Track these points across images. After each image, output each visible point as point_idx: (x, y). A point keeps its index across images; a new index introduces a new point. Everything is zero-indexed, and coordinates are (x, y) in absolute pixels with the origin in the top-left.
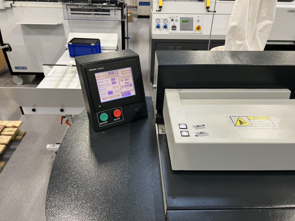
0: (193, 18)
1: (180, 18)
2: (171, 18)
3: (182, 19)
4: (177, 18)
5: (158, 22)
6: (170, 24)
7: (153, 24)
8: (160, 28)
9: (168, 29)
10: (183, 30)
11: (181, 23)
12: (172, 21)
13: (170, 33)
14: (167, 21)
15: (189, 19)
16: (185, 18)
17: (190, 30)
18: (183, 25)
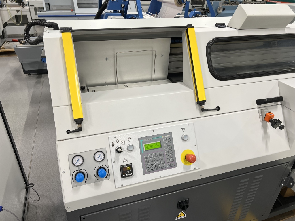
0: (171, 133)
1: (140, 139)
2: (113, 145)
3: (143, 143)
4: (131, 142)
5: (78, 163)
6: (114, 162)
7: (64, 172)
8: (86, 180)
9: (112, 177)
10: (152, 171)
11: (143, 152)
12: (118, 154)
13: (118, 188)
14: (104, 155)
15: (163, 137)
16: (152, 139)
17: (170, 167)
18: (150, 157)
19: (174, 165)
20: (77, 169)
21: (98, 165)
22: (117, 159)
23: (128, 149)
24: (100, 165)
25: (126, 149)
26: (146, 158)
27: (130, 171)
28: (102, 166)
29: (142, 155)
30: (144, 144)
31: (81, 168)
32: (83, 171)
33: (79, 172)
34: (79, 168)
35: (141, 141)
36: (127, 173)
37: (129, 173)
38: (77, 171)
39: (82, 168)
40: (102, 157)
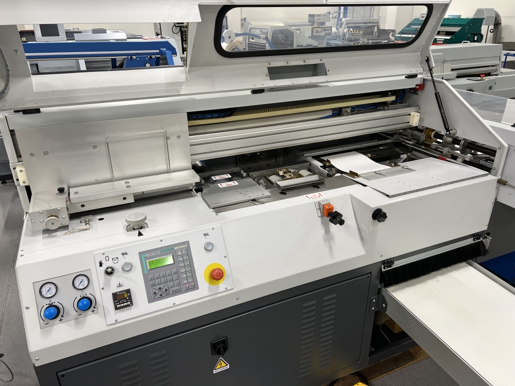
0: (187, 243)
5: (48, 293)
6: (103, 289)
7: (27, 308)
8: (62, 316)
9: (100, 309)
10: (162, 297)
11: (146, 272)
12: (108, 277)
13: (110, 325)
14: (88, 280)
15: (176, 248)
16: (159, 252)
17: (188, 290)
18: (157, 278)
19: (195, 287)
20: (48, 302)
21: (79, 295)
22: (107, 284)
23: (123, 269)
24: (83, 294)
25: (121, 270)
26: (151, 280)
27: (127, 300)
28: (85, 296)
29: (145, 276)
30: (147, 261)
31: (53, 300)
32: (56, 304)
33: (51, 306)
34: (50, 301)
35: (143, 256)
36: (123, 303)
37: (125, 302)
38: (48, 305)
39: (55, 301)
40: (86, 282)
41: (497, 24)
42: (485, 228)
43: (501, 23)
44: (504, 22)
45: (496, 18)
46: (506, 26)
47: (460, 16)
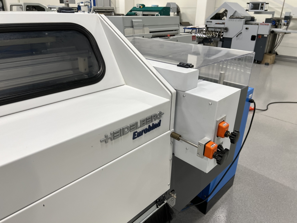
41: (178, 12)
42: (168, 188)
43: (180, 12)
44: (182, 11)
45: (177, 8)
46: (183, 13)
47: (158, 6)
